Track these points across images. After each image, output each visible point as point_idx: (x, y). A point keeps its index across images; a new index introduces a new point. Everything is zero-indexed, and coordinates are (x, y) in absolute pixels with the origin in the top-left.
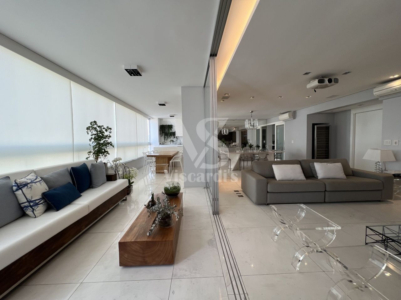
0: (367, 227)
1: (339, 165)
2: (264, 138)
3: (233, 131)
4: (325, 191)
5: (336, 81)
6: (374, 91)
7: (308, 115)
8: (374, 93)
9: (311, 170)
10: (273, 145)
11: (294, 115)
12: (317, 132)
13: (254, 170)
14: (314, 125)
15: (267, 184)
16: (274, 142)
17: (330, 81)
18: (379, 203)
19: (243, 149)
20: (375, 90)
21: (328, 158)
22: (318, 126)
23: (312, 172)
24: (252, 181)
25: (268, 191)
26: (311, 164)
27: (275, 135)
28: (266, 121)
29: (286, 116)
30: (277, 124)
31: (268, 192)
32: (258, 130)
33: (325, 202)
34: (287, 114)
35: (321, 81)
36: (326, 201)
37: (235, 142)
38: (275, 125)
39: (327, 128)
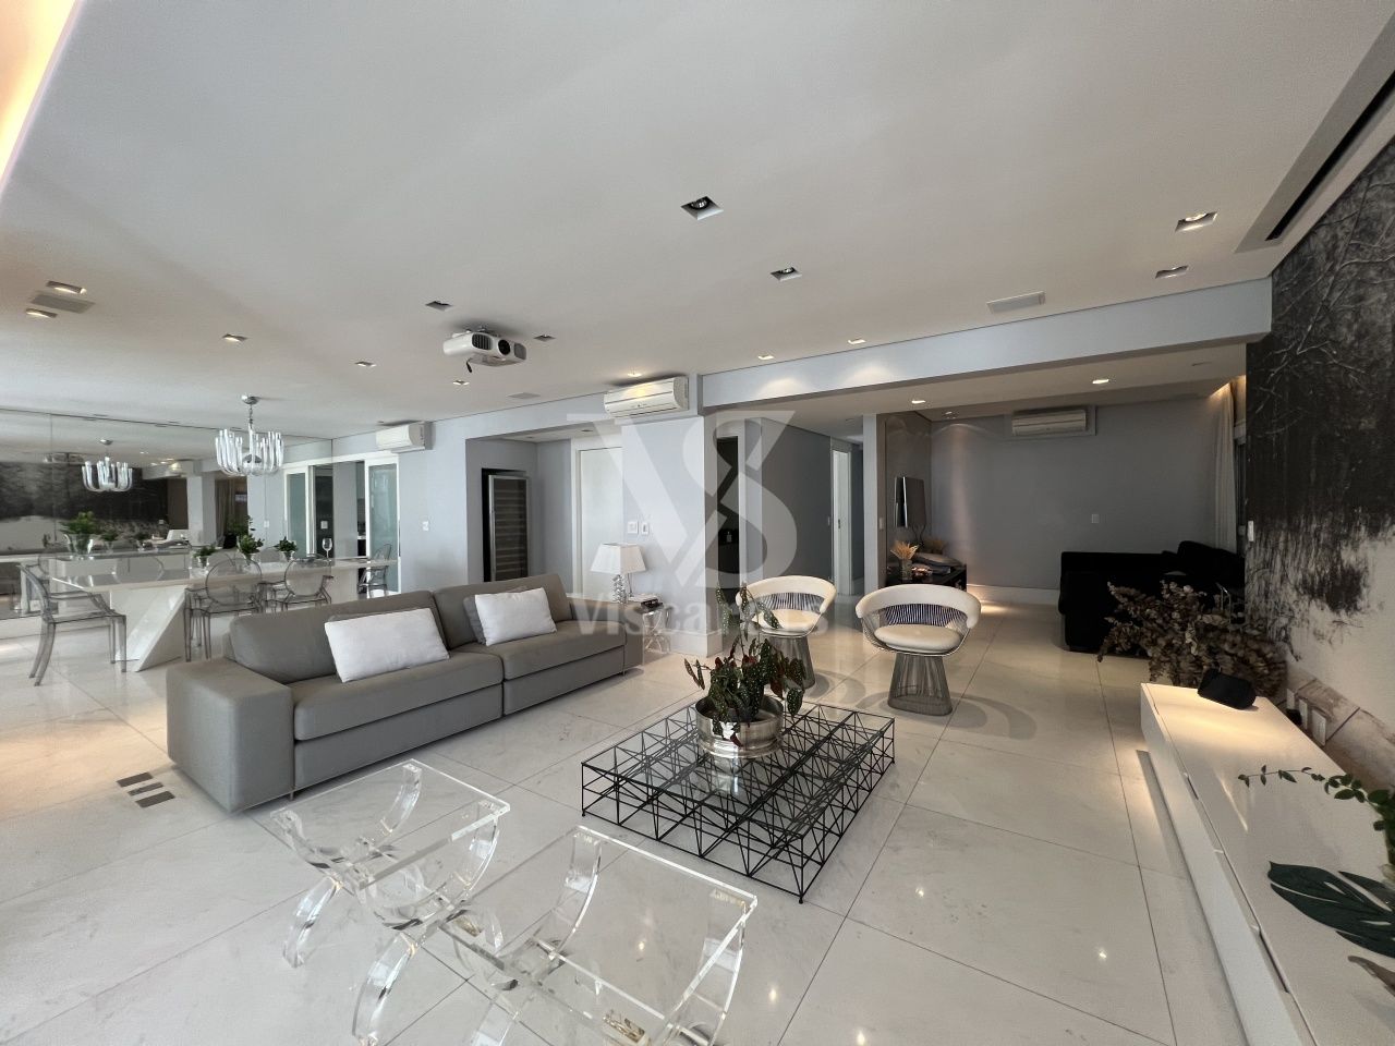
0: (584, 764)
1: (539, 594)
2: (324, 508)
3: (167, 474)
4: (502, 683)
5: (521, 353)
6: (606, 400)
7: (468, 441)
8: (606, 406)
9: (468, 619)
10: (360, 538)
11: (426, 435)
12: (495, 494)
13: (238, 659)
14: (486, 473)
15: (295, 707)
16: (361, 529)
17: (504, 348)
18: (620, 678)
19: (204, 561)
20: (607, 398)
21: (524, 574)
22: (495, 477)
23: (470, 627)
24: (217, 710)
25: (299, 736)
26: (466, 599)
27: (364, 500)
28: (331, 444)
29: (401, 435)
30: (371, 460)
31: (296, 742)
32: (296, 480)
33: (504, 717)
34: (406, 428)
35: (480, 342)
36: (506, 713)
37: (184, 525)
38: (362, 462)
39: (522, 485)
